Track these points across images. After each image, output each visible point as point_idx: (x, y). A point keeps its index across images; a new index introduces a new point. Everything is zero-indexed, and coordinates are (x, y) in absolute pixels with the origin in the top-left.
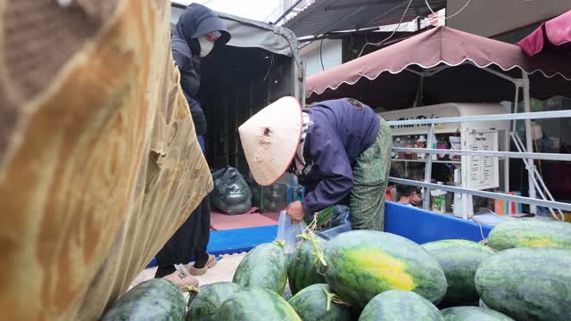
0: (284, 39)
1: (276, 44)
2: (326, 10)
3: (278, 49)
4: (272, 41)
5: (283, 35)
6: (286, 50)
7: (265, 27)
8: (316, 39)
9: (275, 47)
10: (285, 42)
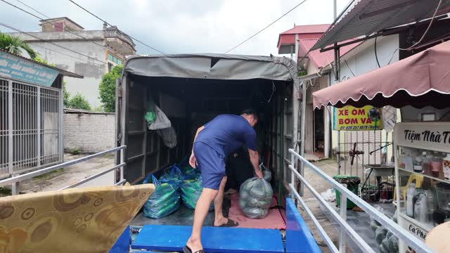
0: (283, 67)
1: (276, 73)
2: (360, 18)
3: (277, 77)
4: (272, 70)
5: (283, 64)
6: (284, 76)
7: (267, 59)
8: (368, 38)
9: (274, 75)
10: (285, 69)
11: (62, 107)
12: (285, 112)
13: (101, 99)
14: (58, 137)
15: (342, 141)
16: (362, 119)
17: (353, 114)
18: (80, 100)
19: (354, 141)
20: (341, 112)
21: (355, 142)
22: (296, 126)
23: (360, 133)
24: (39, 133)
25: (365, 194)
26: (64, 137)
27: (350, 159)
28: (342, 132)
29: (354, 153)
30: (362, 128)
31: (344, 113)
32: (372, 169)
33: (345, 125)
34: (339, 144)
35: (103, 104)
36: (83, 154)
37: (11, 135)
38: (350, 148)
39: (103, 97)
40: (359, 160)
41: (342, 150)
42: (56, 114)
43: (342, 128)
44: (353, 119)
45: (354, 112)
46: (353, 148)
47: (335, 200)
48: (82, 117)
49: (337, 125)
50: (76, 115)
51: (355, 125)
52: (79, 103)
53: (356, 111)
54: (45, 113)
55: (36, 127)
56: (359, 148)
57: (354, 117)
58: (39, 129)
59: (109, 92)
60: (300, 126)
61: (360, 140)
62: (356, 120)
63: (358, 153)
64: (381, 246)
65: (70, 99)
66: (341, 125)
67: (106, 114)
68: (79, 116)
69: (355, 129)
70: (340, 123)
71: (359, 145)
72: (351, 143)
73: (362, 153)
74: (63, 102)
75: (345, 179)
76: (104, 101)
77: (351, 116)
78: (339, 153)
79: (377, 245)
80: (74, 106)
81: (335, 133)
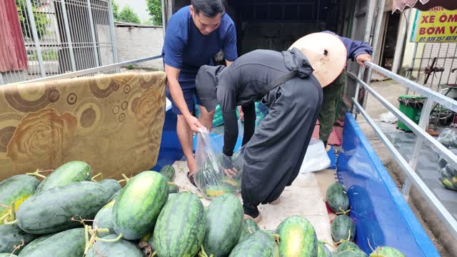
11: (112, 20)
12: (355, 13)
13: (149, 12)
14: (112, 51)
15: (419, 55)
16: (451, 28)
17: (441, 21)
18: (129, 13)
19: (433, 56)
20: (425, 19)
21: (437, 56)
22: (368, 29)
23: (445, 45)
24: (95, 46)
25: (433, 117)
26: (119, 51)
27: (423, 76)
28: (421, 45)
29: (431, 70)
30: (448, 39)
31: (428, 19)
32: (450, 90)
33: (426, 35)
34: (414, 59)
35: (152, 17)
36: (137, 69)
37: (71, 48)
38: (426, 64)
39: (151, 8)
40: (435, 78)
41: (417, 65)
42: (108, 26)
43: (421, 40)
44: (438, 28)
45: (443, 19)
46: (430, 65)
47: (396, 122)
48: (132, 30)
49: (417, 36)
50: (127, 28)
51: (441, 35)
52: (128, 15)
53: (445, 16)
54: (98, 26)
55: (92, 40)
56: (439, 64)
57: (440, 25)
58: (95, 42)
59: (156, 4)
60: (373, 30)
61: (442, 54)
62: (443, 29)
63: (436, 70)
64: (444, 169)
65: (119, 11)
66: (423, 36)
67: (155, 28)
68: (130, 29)
69: (439, 40)
70: (420, 33)
71: (439, 60)
72: (429, 58)
73: (442, 70)
74: (113, 15)
75: (413, 99)
76: (152, 14)
77: (437, 24)
78: (411, 70)
79: (439, 169)
80: (123, 19)
81: (410, 47)
